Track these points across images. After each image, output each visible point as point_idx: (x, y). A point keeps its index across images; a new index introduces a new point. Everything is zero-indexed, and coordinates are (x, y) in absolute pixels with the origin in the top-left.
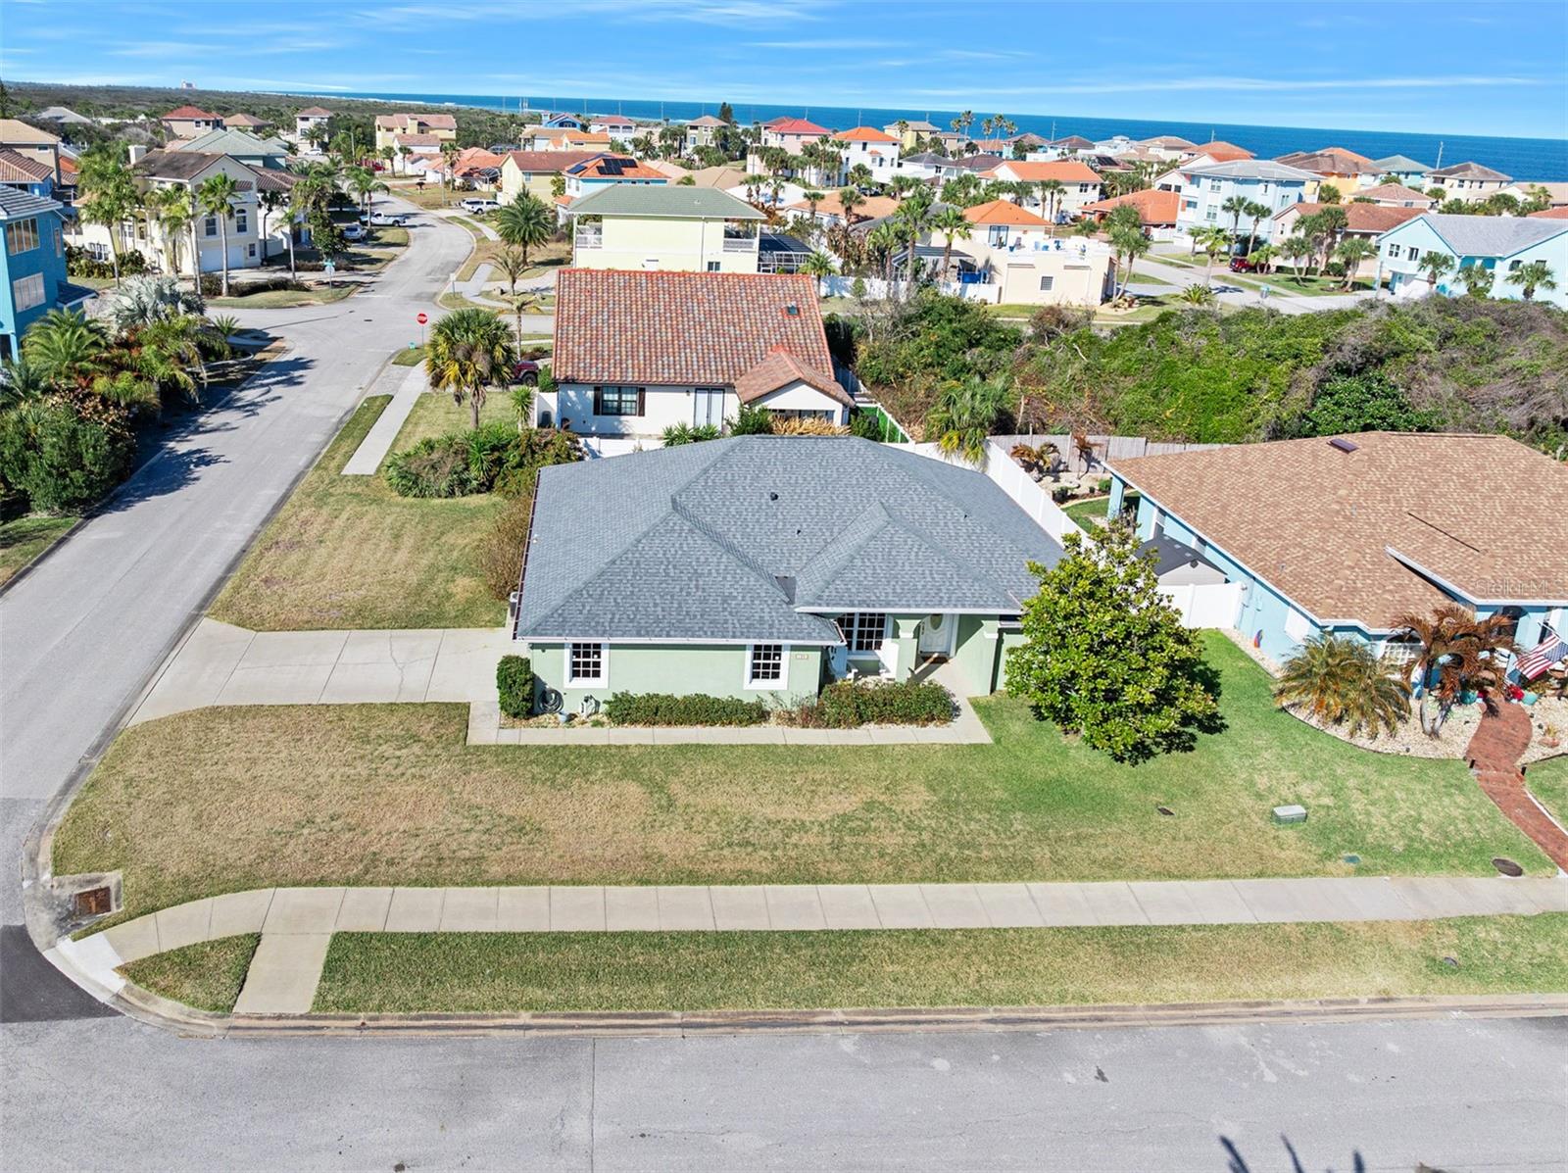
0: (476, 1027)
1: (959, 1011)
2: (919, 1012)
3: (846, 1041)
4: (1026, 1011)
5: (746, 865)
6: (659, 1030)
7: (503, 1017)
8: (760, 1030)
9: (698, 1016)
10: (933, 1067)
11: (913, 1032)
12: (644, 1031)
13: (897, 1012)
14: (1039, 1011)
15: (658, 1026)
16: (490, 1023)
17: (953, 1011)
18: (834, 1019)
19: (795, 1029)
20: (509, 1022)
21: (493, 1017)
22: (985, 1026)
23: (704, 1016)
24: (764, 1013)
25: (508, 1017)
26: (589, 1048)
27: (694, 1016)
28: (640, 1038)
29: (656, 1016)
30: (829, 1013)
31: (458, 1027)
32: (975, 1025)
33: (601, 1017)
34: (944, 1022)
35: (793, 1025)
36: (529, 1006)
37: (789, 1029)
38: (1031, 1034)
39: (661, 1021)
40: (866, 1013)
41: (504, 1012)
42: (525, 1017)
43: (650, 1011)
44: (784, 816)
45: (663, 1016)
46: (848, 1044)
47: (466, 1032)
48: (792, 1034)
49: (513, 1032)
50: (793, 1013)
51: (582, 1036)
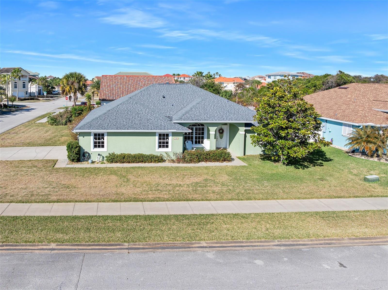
0: (29, 249)
1: (261, 242)
2: (242, 242)
3: (209, 253)
4: (293, 241)
5: (158, 196)
6: (117, 251)
7: (43, 245)
8: (166, 250)
9: (136, 245)
10: (255, 263)
11: (241, 250)
12: (109, 251)
13: (231, 243)
14: (299, 241)
15: (117, 249)
16: (36, 248)
17: (258, 242)
18: (202, 245)
19: (184, 249)
20: (44, 247)
21: (38, 245)
22: (275, 247)
23: (139, 245)
24: (168, 244)
25: (45, 245)
26: (81, 258)
27: (134, 245)
28: (107, 254)
29: (116, 245)
30: (199, 243)
31: (20, 249)
32: (270, 247)
33: (89, 245)
34: (255, 246)
35: (182, 248)
36: (56, 241)
37: (181, 250)
38: (298, 249)
39: (118, 247)
40: (216, 243)
41: (44, 243)
42: (53, 245)
43: (113, 243)
44: (173, 183)
45: (119, 245)
46: (210, 255)
47: (23, 251)
48: (182, 251)
49: (46, 251)
50: (182, 243)
51: (79, 253)
